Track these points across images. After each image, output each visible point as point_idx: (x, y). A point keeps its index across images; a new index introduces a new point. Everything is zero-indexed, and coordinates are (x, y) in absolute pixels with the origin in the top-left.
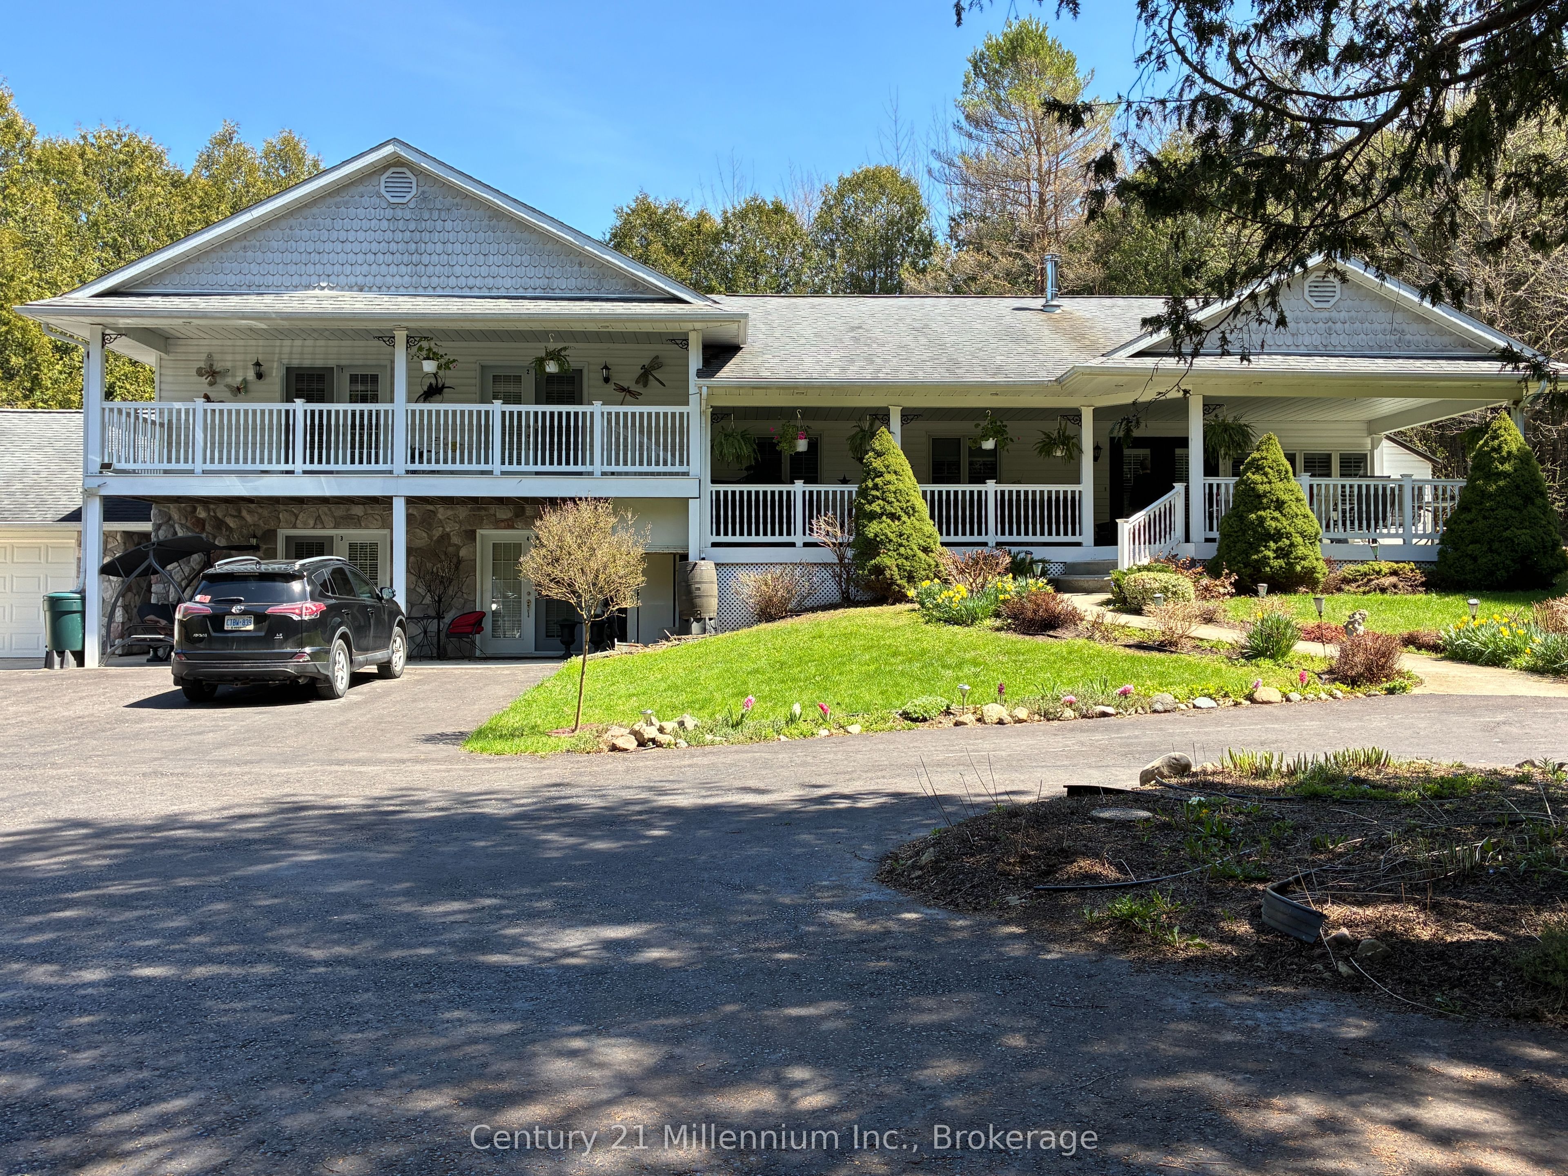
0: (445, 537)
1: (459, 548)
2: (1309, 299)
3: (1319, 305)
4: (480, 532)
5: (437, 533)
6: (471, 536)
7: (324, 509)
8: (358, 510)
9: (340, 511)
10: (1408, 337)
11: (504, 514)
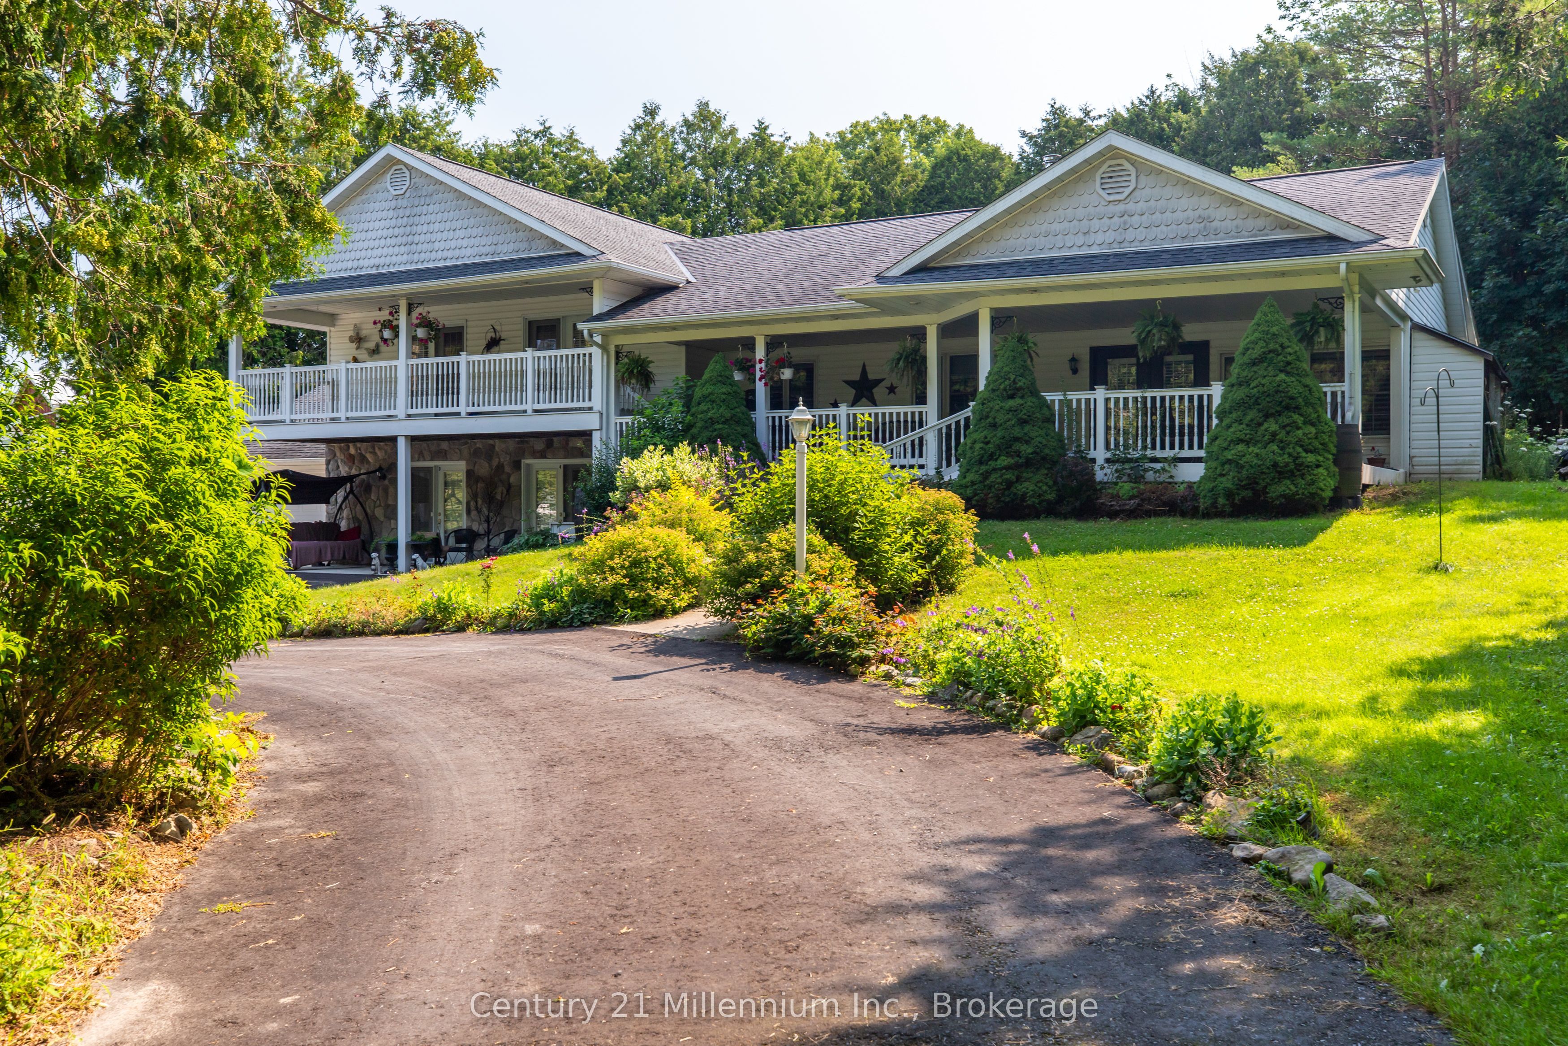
0: (500, 467)
1: (509, 476)
2: (1102, 192)
3: (1112, 198)
4: (525, 461)
5: (495, 462)
6: (517, 465)
7: (424, 444)
8: (444, 445)
9: (434, 446)
10: (1216, 224)
11: (539, 445)
